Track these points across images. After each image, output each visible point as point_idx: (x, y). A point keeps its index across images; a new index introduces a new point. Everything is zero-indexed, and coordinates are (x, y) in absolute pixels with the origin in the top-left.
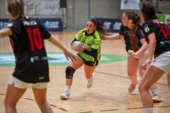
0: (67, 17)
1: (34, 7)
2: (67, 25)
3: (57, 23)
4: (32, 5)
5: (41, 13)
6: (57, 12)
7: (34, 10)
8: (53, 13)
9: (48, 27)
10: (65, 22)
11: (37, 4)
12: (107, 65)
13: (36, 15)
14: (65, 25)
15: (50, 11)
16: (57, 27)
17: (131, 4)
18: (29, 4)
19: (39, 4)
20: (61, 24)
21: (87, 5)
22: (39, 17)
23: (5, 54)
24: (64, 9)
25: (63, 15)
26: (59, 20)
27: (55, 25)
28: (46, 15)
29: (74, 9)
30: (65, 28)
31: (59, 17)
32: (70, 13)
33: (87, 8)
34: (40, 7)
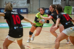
0: (30, 8)
1: (16, 3)
2: (30, 11)
3: (26, 10)
4: (15, 2)
5: (19, 6)
6: (26, 5)
7: (16, 5)
8: (24, 6)
9: (22, 12)
10: (29, 9)
11: (17, 2)
12: (47, 28)
13: (17, 6)
14: (29, 11)
15: (23, 5)
16: (26, 12)
17: (57, 2)
18: (14, 2)
19: (18, 2)
20: (27, 11)
21: (39, 2)
22: (18, 8)
23: (4, 23)
24: (29, 4)
25: (28, 7)
26: (27, 9)
27: (25, 11)
28: (21, 7)
29: (33, 4)
30: (29, 12)
31: (27, 7)
32: (31, 6)
33: (39, 4)
34: (19, 3)
